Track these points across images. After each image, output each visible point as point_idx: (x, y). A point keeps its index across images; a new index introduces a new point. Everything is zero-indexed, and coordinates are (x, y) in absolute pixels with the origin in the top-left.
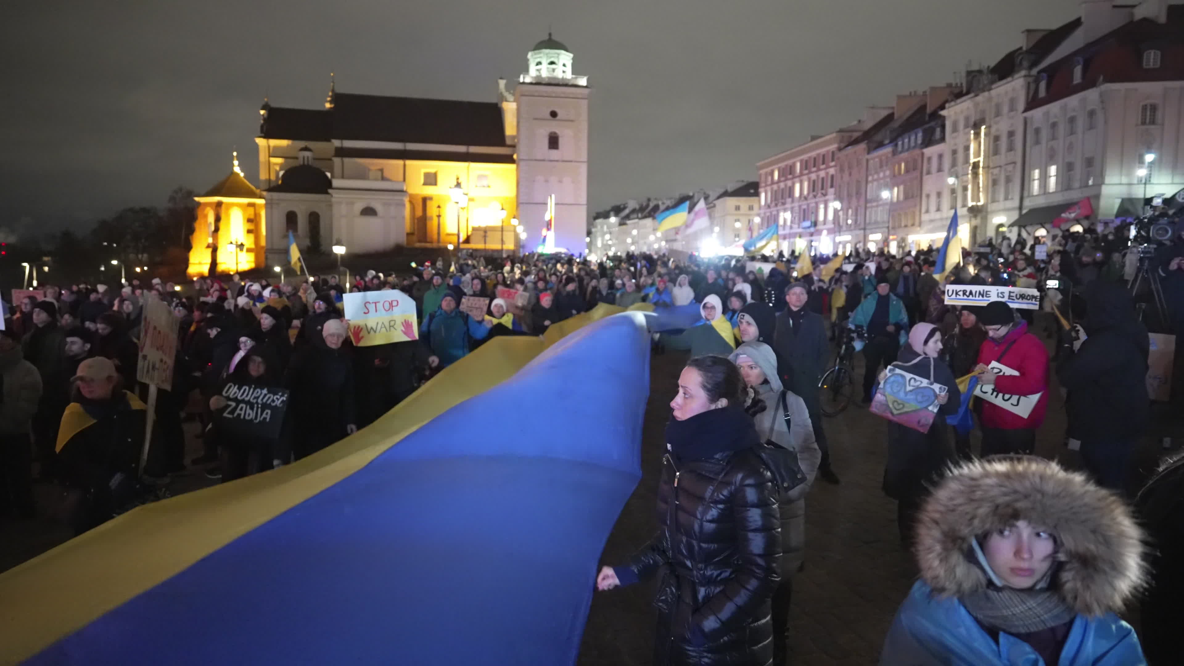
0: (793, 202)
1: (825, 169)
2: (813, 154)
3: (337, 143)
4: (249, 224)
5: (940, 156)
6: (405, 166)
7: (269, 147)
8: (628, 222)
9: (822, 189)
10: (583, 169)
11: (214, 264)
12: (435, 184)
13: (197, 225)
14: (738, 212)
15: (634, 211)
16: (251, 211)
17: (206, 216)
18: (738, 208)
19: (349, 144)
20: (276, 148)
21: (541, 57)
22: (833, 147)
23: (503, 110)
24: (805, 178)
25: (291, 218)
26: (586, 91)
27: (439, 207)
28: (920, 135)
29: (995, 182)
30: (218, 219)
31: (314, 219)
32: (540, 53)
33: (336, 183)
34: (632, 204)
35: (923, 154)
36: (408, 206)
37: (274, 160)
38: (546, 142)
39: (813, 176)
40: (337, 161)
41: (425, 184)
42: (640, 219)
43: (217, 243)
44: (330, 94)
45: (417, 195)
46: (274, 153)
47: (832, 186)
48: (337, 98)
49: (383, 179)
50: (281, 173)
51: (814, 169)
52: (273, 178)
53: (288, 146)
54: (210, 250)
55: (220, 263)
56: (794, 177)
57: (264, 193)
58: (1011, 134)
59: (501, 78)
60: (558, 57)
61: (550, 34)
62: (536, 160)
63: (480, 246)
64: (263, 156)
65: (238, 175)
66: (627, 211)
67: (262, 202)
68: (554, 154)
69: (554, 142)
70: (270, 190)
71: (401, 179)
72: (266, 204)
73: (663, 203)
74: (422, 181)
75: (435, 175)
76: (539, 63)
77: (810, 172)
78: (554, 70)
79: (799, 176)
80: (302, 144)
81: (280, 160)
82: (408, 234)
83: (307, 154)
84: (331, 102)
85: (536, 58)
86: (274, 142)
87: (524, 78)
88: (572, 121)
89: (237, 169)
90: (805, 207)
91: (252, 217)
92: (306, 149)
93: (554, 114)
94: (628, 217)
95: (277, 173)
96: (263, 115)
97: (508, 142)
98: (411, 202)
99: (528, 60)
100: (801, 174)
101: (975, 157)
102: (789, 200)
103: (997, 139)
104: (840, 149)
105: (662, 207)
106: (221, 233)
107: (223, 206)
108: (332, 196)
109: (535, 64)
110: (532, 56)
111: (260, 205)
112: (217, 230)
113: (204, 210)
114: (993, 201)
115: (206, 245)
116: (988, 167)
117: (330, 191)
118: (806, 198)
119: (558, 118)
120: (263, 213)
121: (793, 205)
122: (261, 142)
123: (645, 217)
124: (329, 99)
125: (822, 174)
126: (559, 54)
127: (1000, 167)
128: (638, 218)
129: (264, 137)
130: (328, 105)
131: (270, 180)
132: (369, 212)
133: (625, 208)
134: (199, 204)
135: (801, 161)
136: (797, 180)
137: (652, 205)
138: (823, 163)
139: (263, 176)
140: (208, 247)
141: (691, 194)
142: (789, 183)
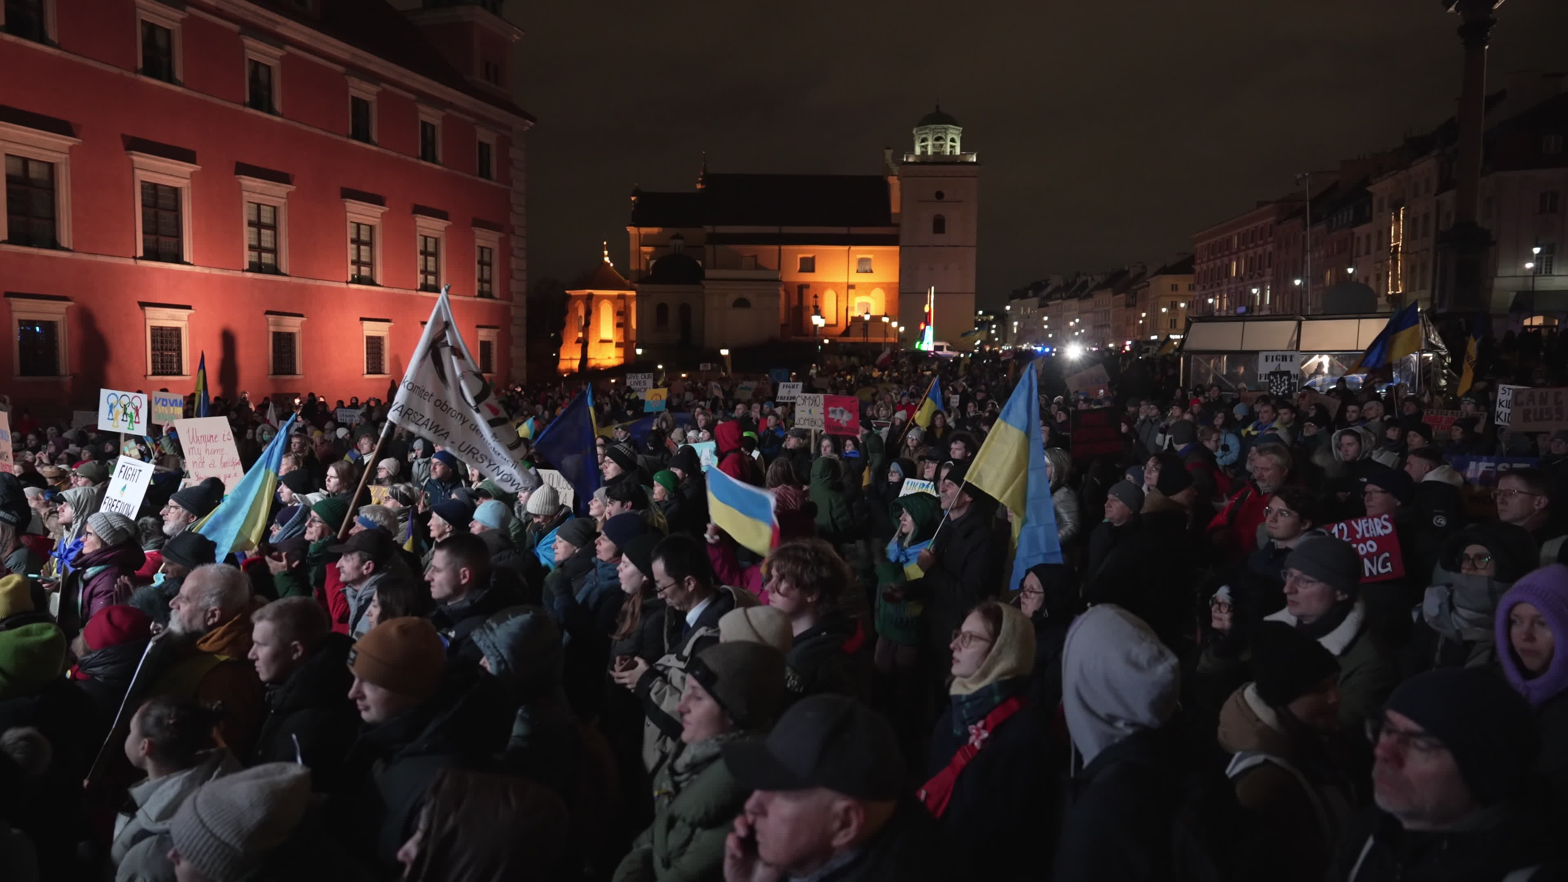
0: (1229, 283)
1: (1263, 245)
2: (1251, 227)
3: (709, 229)
4: (619, 317)
5: (1368, 237)
6: (780, 250)
7: (640, 235)
8: (1050, 303)
9: (1260, 269)
10: (972, 254)
11: (584, 359)
12: (813, 271)
13: (568, 319)
14: (1174, 293)
15: (1057, 289)
16: (621, 303)
17: (576, 310)
18: (1174, 288)
19: (722, 229)
20: (646, 235)
21: (927, 133)
22: (1271, 220)
23: (889, 185)
24: (1242, 254)
25: (662, 310)
26: (977, 167)
27: (816, 296)
28: (1351, 212)
29: (1413, 269)
30: (588, 313)
31: (685, 310)
32: (926, 129)
33: (709, 273)
34: (1056, 281)
35: (1353, 234)
36: (782, 293)
37: (644, 249)
38: (930, 226)
39: (1251, 253)
40: (709, 249)
41: (801, 271)
42: (1064, 299)
43: (588, 337)
44: (702, 174)
45: (792, 283)
46: (645, 241)
47: (1269, 266)
48: (708, 179)
49: (758, 267)
50: (652, 263)
51: (1251, 245)
52: (643, 267)
53: (659, 233)
54: (580, 345)
55: (590, 359)
56: (1231, 254)
57: (636, 285)
58: (1426, 217)
59: (888, 148)
60: (945, 132)
61: (938, 107)
62: (919, 246)
63: (860, 339)
64: (633, 245)
65: (609, 264)
66: (1049, 289)
67: (633, 293)
68: (939, 239)
69: (939, 225)
70: (640, 281)
71: (776, 268)
72: (637, 296)
73: (1093, 279)
74: (799, 268)
75: (813, 260)
76: (923, 140)
77: (1248, 248)
78: (941, 146)
79: (1236, 253)
80: (673, 231)
81: (650, 249)
82: (782, 325)
83: (679, 242)
84: (702, 183)
85: (920, 134)
86: (644, 230)
87: (907, 158)
88: (960, 201)
89: (607, 259)
90: (1241, 289)
91: (622, 310)
92: (677, 237)
93: (940, 195)
94: (1049, 297)
95: (648, 263)
96: (634, 201)
97: (893, 221)
98: (785, 290)
99: (913, 136)
100: (1239, 250)
101: (1395, 242)
102: (1225, 280)
103: (1415, 221)
104: (1279, 222)
105: (1091, 285)
106: (591, 327)
107: (594, 298)
108: (704, 287)
109: (920, 140)
110: (917, 132)
111: (630, 297)
112: (587, 323)
113: (575, 302)
114: (1412, 289)
115: (576, 339)
116: (1407, 253)
117: (703, 282)
118: (1242, 279)
119: (945, 199)
120: (633, 306)
121: (1230, 286)
122: (632, 230)
123: (1070, 297)
124: (700, 179)
125: (1260, 250)
126: (946, 129)
127: (1417, 252)
128: (1062, 298)
129: (635, 226)
130: (699, 186)
131: (640, 270)
132: (742, 303)
133: (1047, 285)
134: (570, 296)
135: (1239, 234)
136: (1234, 256)
137: (1079, 282)
138: (1261, 239)
139: (633, 266)
140: (578, 341)
141: (1127, 268)
142: (1226, 260)
